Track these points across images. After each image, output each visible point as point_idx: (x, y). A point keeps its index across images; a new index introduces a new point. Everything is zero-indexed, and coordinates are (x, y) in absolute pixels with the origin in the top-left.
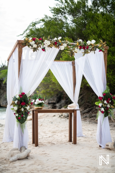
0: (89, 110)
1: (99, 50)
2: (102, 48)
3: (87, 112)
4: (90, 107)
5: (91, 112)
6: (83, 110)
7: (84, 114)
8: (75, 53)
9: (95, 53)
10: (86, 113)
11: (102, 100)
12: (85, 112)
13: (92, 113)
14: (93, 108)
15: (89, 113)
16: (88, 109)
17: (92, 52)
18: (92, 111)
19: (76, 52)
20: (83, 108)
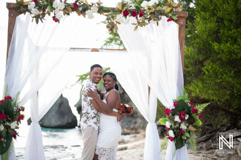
0: (207, 137)
1: (167, 19)
2: (173, 15)
3: (204, 140)
4: (211, 133)
5: (210, 141)
6: (199, 136)
7: (200, 144)
8: (118, 25)
9: (158, 24)
10: (202, 143)
11: (170, 115)
12: (200, 140)
13: (212, 142)
14: (214, 135)
15: (208, 142)
16: (205, 136)
17: (153, 23)
18: (213, 139)
19: (119, 23)
20: (198, 134)
